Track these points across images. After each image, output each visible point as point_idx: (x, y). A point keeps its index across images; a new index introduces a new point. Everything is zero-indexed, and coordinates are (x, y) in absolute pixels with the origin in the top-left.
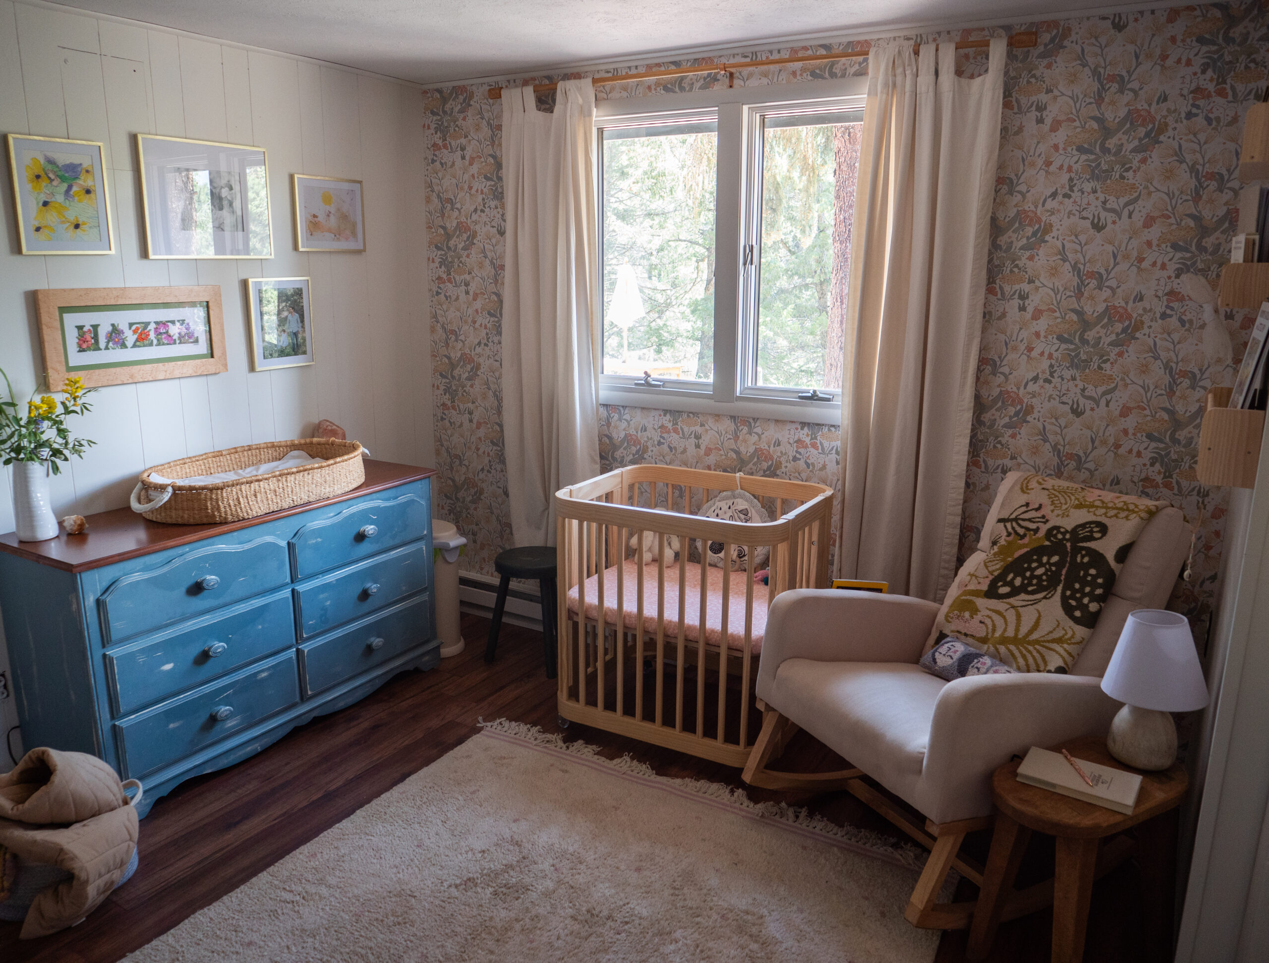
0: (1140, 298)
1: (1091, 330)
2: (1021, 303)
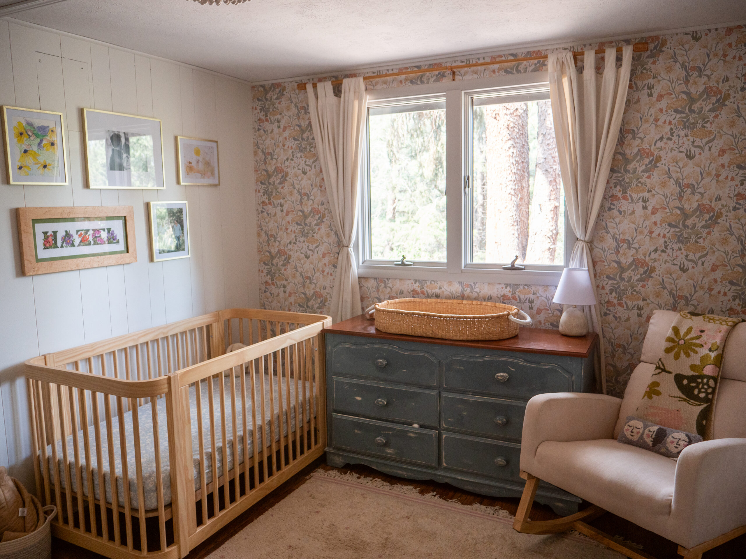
0: (719, 198)
1: (689, 219)
2: (644, 204)
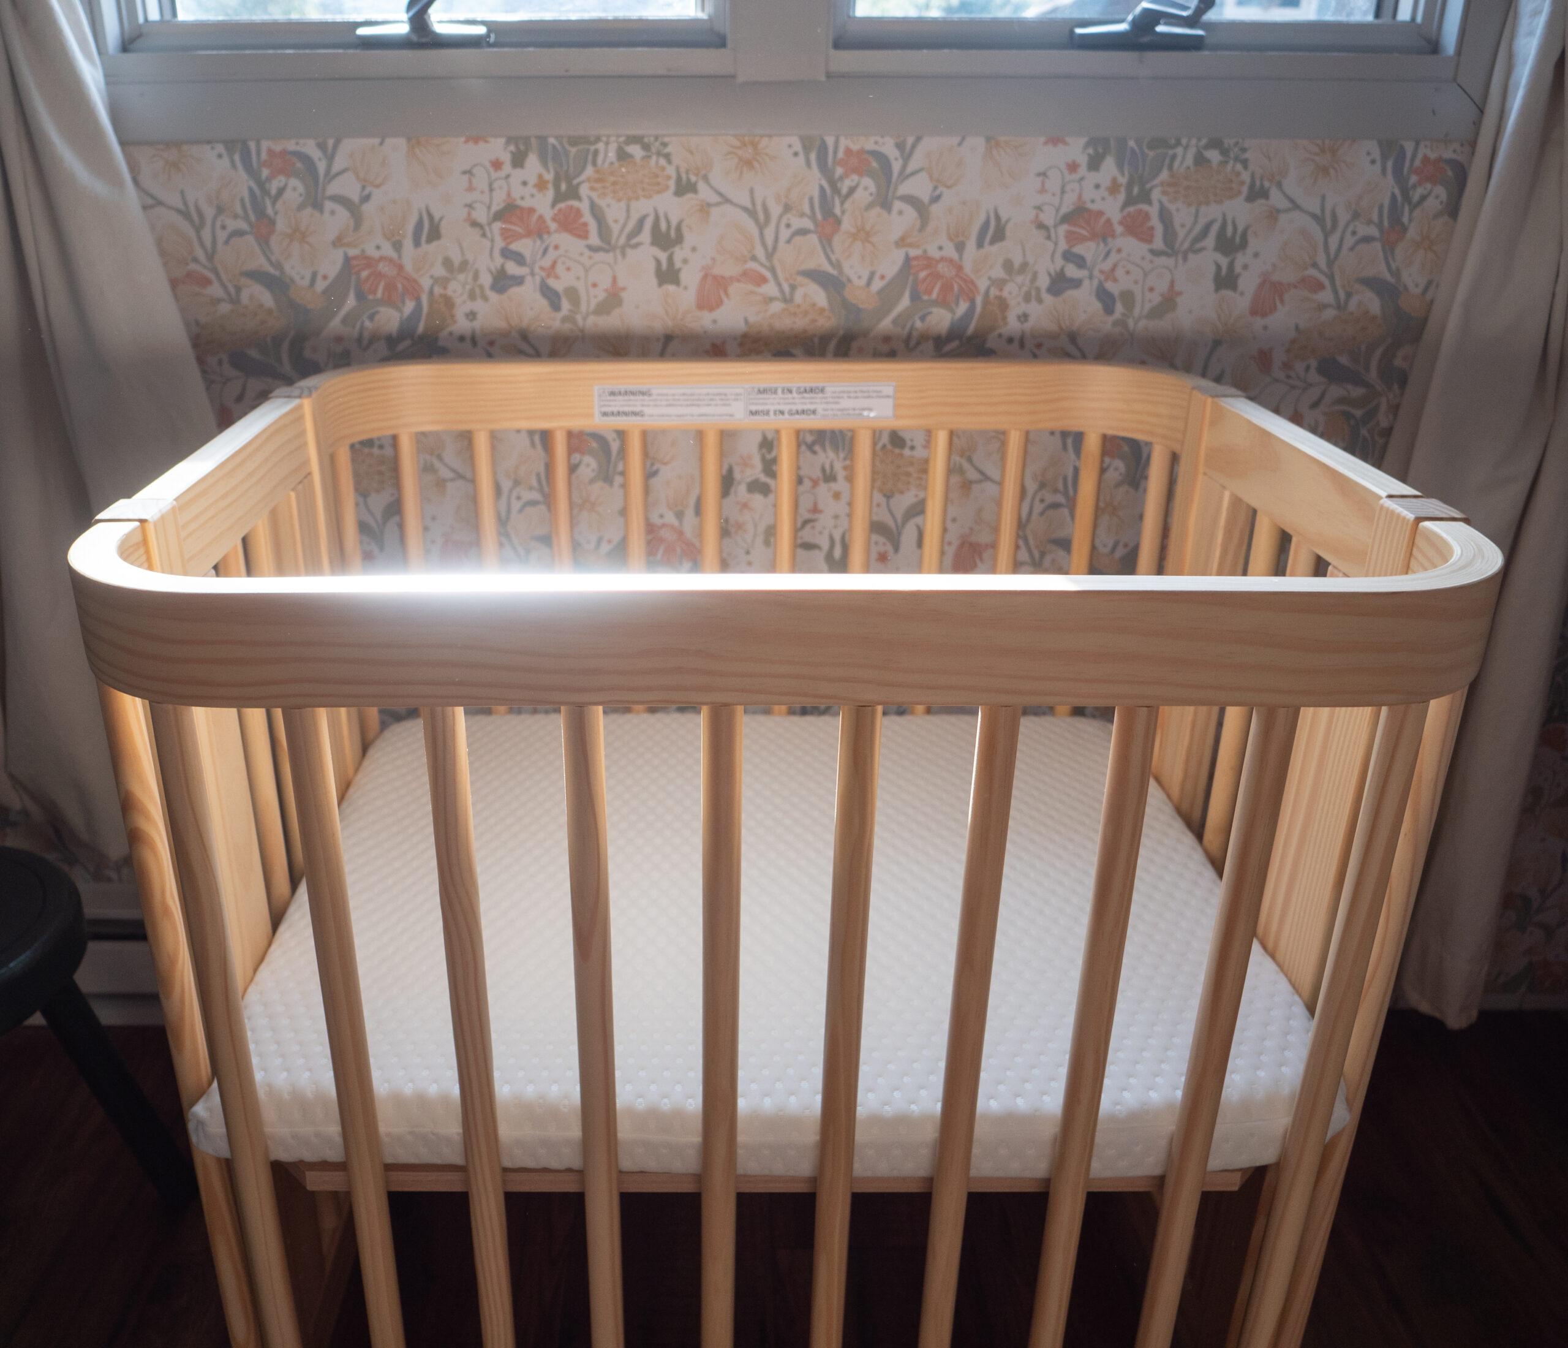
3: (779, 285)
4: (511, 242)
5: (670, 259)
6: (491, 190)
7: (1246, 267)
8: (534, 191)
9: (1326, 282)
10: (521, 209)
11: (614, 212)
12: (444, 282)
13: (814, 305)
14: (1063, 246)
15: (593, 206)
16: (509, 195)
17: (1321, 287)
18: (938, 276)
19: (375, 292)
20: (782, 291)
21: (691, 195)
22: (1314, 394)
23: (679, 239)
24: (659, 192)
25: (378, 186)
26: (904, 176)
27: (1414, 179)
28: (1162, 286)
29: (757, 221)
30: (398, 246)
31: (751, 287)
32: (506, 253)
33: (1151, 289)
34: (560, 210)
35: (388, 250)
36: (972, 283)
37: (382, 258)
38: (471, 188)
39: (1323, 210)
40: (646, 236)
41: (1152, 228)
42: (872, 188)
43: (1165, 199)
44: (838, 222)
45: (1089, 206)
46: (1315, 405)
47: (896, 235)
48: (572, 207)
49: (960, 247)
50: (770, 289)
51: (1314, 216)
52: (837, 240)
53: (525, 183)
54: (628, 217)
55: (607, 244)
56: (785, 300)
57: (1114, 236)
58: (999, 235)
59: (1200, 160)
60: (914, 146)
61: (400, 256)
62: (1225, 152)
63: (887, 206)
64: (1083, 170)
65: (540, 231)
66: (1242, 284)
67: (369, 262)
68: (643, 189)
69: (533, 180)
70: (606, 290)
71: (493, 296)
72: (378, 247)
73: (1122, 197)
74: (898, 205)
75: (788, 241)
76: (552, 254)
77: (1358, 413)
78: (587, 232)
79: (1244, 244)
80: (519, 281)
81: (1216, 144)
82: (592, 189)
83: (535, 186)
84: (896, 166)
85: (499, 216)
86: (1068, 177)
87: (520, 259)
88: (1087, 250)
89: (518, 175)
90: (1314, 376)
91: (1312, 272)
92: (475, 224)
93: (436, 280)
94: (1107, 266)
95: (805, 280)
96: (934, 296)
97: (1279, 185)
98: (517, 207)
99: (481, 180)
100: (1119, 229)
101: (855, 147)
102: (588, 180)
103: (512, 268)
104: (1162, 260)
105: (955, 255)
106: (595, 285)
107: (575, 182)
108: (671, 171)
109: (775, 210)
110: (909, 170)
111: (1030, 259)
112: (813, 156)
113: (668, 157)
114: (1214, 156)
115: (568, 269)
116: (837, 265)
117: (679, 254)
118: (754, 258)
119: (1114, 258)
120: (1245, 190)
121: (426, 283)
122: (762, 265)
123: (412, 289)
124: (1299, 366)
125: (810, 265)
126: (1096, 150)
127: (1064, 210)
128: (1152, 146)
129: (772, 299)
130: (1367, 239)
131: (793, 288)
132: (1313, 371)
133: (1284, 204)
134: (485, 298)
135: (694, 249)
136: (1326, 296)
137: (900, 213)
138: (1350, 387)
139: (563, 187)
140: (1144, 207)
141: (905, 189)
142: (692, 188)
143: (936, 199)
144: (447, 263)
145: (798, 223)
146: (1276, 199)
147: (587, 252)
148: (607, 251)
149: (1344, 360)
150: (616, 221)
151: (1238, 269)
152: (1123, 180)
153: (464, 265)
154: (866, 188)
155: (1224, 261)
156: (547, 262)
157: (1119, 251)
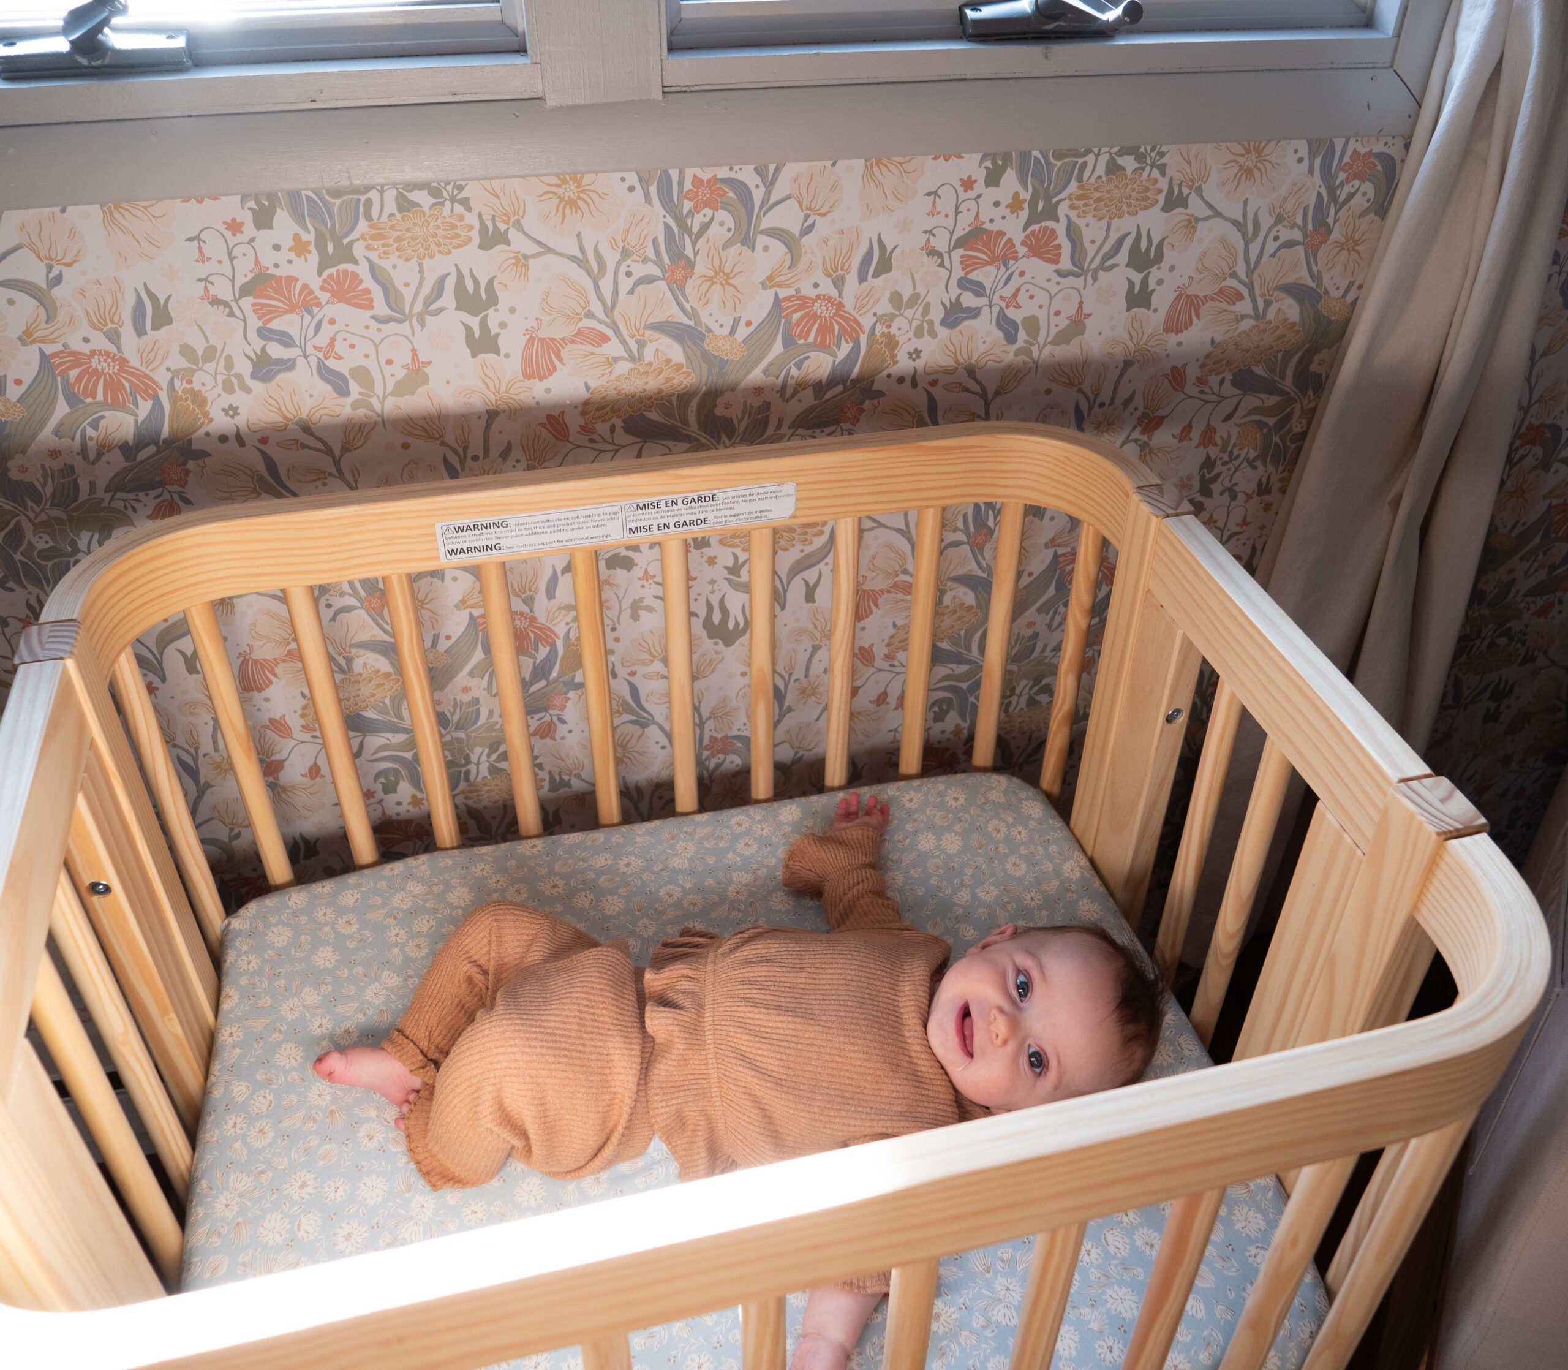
3: (624, 342)
4: (270, 320)
5: (484, 324)
6: (232, 259)
7: (1160, 282)
8: (292, 256)
9: (1245, 291)
10: (278, 279)
11: (403, 274)
12: (188, 375)
13: (669, 361)
14: (958, 273)
15: (375, 271)
16: (257, 262)
17: (1240, 297)
18: (815, 317)
19: (93, 395)
20: (627, 349)
21: (501, 247)
22: (1227, 407)
23: (493, 300)
24: (459, 246)
25: (70, 265)
26: (768, 206)
27: (1342, 176)
28: (1070, 309)
29: (589, 272)
30: (113, 336)
31: (589, 348)
32: (265, 334)
33: (1058, 313)
34: (331, 276)
35: (100, 342)
36: (856, 321)
37: (93, 353)
38: (202, 259)
39: (1245, 216)
40: (448, 299)
41: (1059, 247)
42: (730, 222)
43: (1073, 214)
44: (691, 265)
45: (988, 226)
46: (1228, 418)
47: (762, 275)
48: (345, 272)
49: (839, 283)
50: (614, 348)
51: (1235, 223)
52: (690, 286)
53: (277, 247)
54: (422, 279)
55: (398, 311)
56: (632, 359)
57: (1016, 259)
58: (885, 266)
59: (1113, 168)
60: (777, 170)
61: (119, 349)
62: (1141, 158)
63: (748, 241)
64: (980, 187)
65: (307, 303)
66: (1155, 300)
67: (77, 359)
68: (438, 245)
69: (287, 243)
70: (405, 367)
71: (256, 386)
72: (86, 340)
73: (1025, 214)
74: (762, 240)
75: (631, 292)
76: (327, 331)
77: (1271, 421)
78: (371, 300)
79: (1159, 257)
80: (289, 365)
81: (1131, 151)
82: (369, 248)
83: (290, 250)
84: (758, 195)
85: (246, 290)
86: (963, 195)
87: (286, 340)
88: (985, 275)
89: (265, 238)
90: (1228, 389)
91: (1231, 282)
92: (216, 302)
93: (175, 374)
94: (1008, 291)
95: (655, 335)
96: (811, 339)
97: (1199, 191)
98: (272, 276)
99: (215, 247)
100: (1022, 250)
101: (705, 175)
102: (363, 237)
103: (276, 351)
104: (1071, 281)
105: (834, 293)
106: (389, 362)
107: (345, 241)
108: (471, 219)
109: (611, 257)
110: (773, 198)
111: (921, 290)
112: (653, 190)
113: (466, 203)
114: (1128, 163)
115: (352, 346)
116: (694, 314)
117: (494, 318)
118: (590, 315)
119: (1016, 281)
120: (1161, 198)
121: (162, 378)
122: (601, 322)
123: (145, 387)
124: (1214, 380)
125: (660, 317)
126: (994, 163)
127: (959, 233)
128: (1058, 156)
129: (616, 360)
130: (1290, 244)
131: (641, 345)
132: (1227, 383)
133: (1202, 211)
134: (248, 390)
135: (512, 310)
136: (1244, 307)
137: (766, 249)
138: (1264, 396)
139: (330, 248)
140: (1050, 224)
141: (769, 221)
142: (502, 238)
143: (808, 230)
144: (187, 351)
145: (640, 270)
146: (1196, 206)
147: (374, 325)
148: (401, 321)
149: (1259, 370)
150: (407, 285)
151: (1152, 285)
152: (1026, 195)
153: (210, 353)
154: (722, 224)
155: (1137, 278)
156: (322, 340)
157: (1022, 274)
